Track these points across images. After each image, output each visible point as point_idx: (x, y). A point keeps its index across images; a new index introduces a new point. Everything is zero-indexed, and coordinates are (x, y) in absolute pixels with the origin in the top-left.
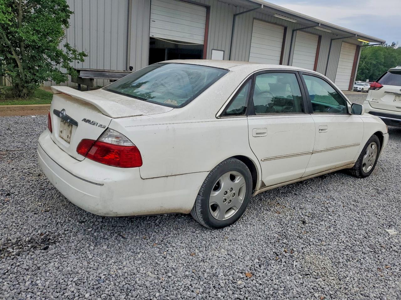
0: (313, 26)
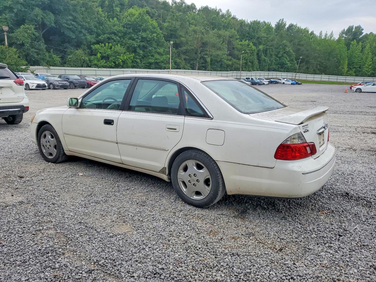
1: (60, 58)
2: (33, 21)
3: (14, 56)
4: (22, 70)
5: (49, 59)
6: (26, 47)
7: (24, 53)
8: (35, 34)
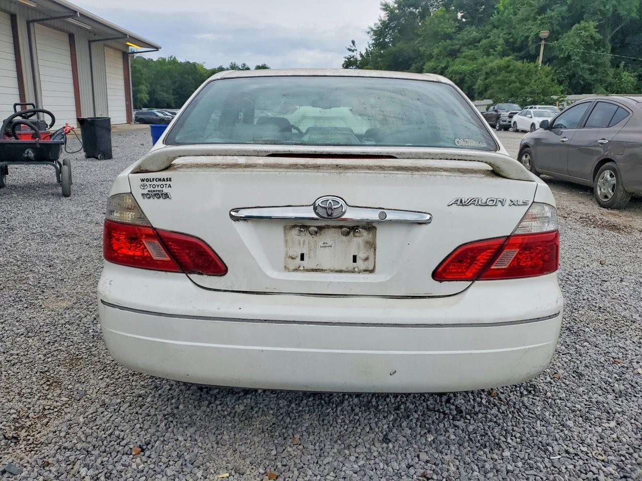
0: (64, 17)
1: (635, 76)
2: (598, 14)
3: (544, 78)
4: (551, 102)
5: (614, 81)
6: (574, 61)
7: (567, 73)
8: (594, 36)
